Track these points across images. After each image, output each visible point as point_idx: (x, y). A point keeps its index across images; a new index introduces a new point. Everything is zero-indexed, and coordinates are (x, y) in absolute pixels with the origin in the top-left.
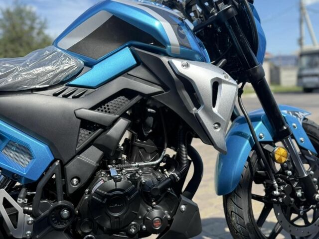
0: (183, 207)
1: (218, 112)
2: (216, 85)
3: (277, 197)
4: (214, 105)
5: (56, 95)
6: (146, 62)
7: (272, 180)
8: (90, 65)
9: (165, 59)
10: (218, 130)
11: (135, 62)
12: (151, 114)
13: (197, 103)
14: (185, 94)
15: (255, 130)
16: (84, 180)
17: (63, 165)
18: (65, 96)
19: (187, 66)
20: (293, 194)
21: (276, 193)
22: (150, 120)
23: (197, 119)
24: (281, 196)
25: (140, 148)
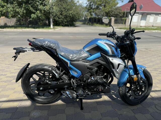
0: (106, 88)
1: (118, 71)
2: (119, 65)
3: (133, 89)
4: (117, 69)
5: (83, 62)
6: (103, 57)
7: (132, 85)
8: (91, 55)
9: (107, 57)
10: (117, 74)
11: (101, 56)
12: (102, 67)
13: (114, 68)
14: (111, 65)
15: (130, 72)
16: (87, 79)
17: (83, 75)
18: (85, 62)
19: (113, 60)
20: (137, 88)
21: (133, 88)
22: (102, 69)
23: (113, 71)
24: (134, 89)
25: (99, 73)
